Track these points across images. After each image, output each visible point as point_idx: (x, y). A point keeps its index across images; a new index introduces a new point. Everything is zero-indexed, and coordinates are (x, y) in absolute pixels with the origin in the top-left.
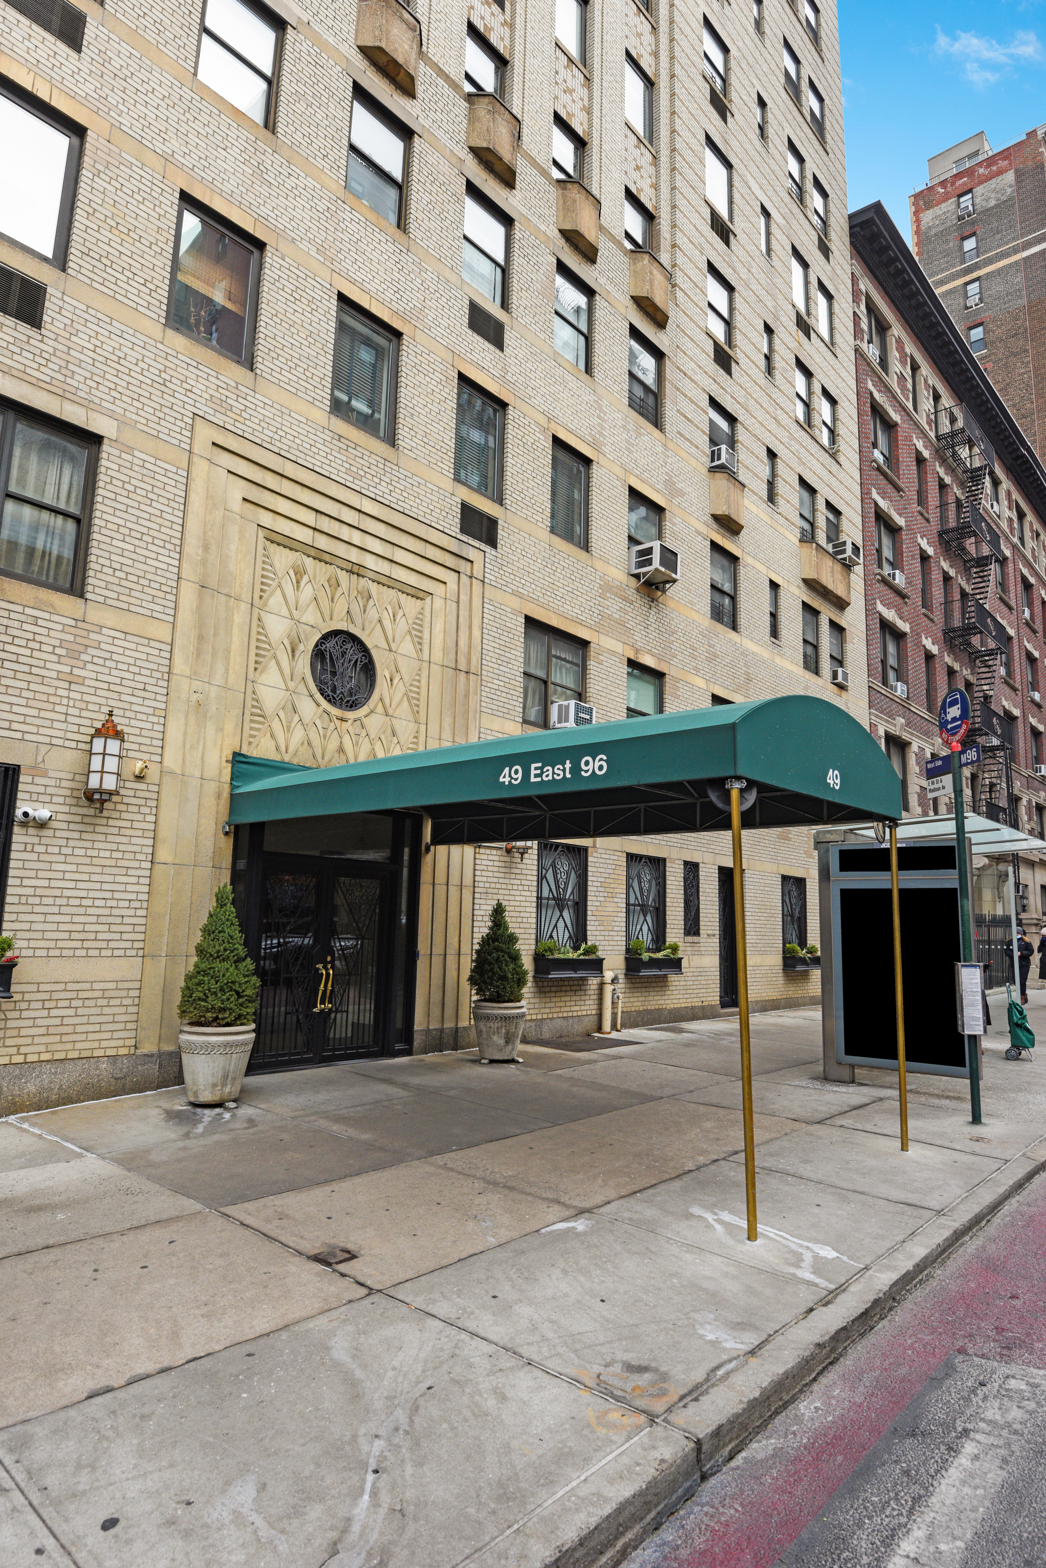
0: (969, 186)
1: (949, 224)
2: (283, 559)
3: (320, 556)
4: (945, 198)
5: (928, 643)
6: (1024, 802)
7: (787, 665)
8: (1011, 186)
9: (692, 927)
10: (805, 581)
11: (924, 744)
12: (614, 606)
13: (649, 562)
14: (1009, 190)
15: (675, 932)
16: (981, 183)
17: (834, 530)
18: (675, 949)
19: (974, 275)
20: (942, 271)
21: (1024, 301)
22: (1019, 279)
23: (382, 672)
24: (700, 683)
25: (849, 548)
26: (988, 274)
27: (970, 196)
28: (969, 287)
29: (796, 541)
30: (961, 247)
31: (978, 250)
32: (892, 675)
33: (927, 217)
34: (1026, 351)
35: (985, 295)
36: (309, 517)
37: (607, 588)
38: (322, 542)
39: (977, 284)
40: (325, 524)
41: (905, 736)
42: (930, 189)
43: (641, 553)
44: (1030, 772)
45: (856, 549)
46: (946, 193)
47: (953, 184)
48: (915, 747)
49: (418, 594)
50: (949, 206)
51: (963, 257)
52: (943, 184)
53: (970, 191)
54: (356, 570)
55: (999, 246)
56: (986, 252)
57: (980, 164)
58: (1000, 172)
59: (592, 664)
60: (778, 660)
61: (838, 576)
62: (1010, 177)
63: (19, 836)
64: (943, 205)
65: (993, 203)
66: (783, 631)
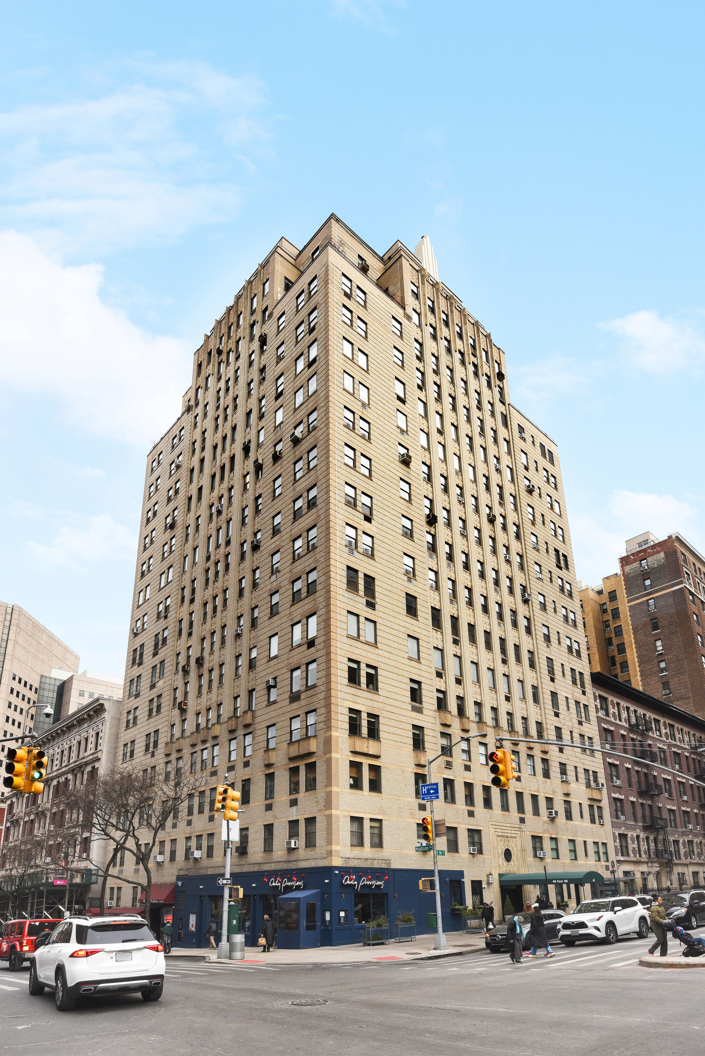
0: (645, 557)
1: (637, 573)
2: (499, 838)
3: (503, 836)
4: (634, 561)
5: (632, 799)
6: (681, 842)
7: (586, 824)
8: (663, 559)
9: (570, 897)
10: (589, 799)
11: (632, 833)
12: (546, 826)
13: (552, 815)
14: (663, 561)
15: (566, 899)
16: (649, 556)
17: (596, 780)
18: (567, 902)
19: (651, 596)
20: (637, 593)
21: (674, 610)
22: (671, 600)
23: (512, 854)
24: (565, 837)
25: (600, 785)
26: (657, 597)
27: (645, 561)
28: (650, 601)
29: (585, 788)
30: (644, 583)
31: (651, 586)
32: (619, 813)
33: (627, 568)
34: (677, 632)
35: (657, 605)
36: (501, 831)
37: (544, 822)
38: (503, 834)
39: (653, 600)
40: (503, 831)
41: (625, 833)
42: (627, 556)
43: (550, 812)
44: (684, 829)
45: (603, 785)
46: (635, 559)
47: (637, 555)
48: (629, 835)
49: (515, 837)
50: (636, 565)
51: (645, 588)
52: (633, 554)
53: (645, 559)
54: (507, 837)
55: (661, 585)
56: (655, 587)
57: (649, 548)
58: (658, 552)
59: (543, 841)
60: (583, 824)
61: (598, 793)
62: (662, 555)
63: (483, 890)
64: (634, 564)
65: (656, 565)
66: (584, 815)
